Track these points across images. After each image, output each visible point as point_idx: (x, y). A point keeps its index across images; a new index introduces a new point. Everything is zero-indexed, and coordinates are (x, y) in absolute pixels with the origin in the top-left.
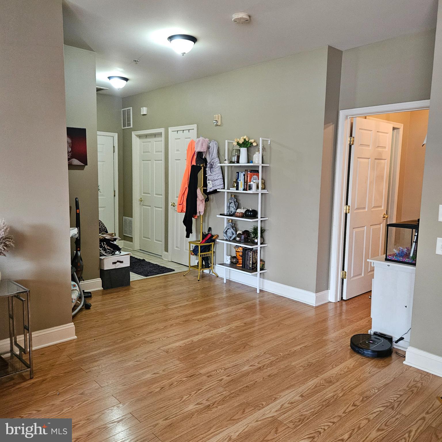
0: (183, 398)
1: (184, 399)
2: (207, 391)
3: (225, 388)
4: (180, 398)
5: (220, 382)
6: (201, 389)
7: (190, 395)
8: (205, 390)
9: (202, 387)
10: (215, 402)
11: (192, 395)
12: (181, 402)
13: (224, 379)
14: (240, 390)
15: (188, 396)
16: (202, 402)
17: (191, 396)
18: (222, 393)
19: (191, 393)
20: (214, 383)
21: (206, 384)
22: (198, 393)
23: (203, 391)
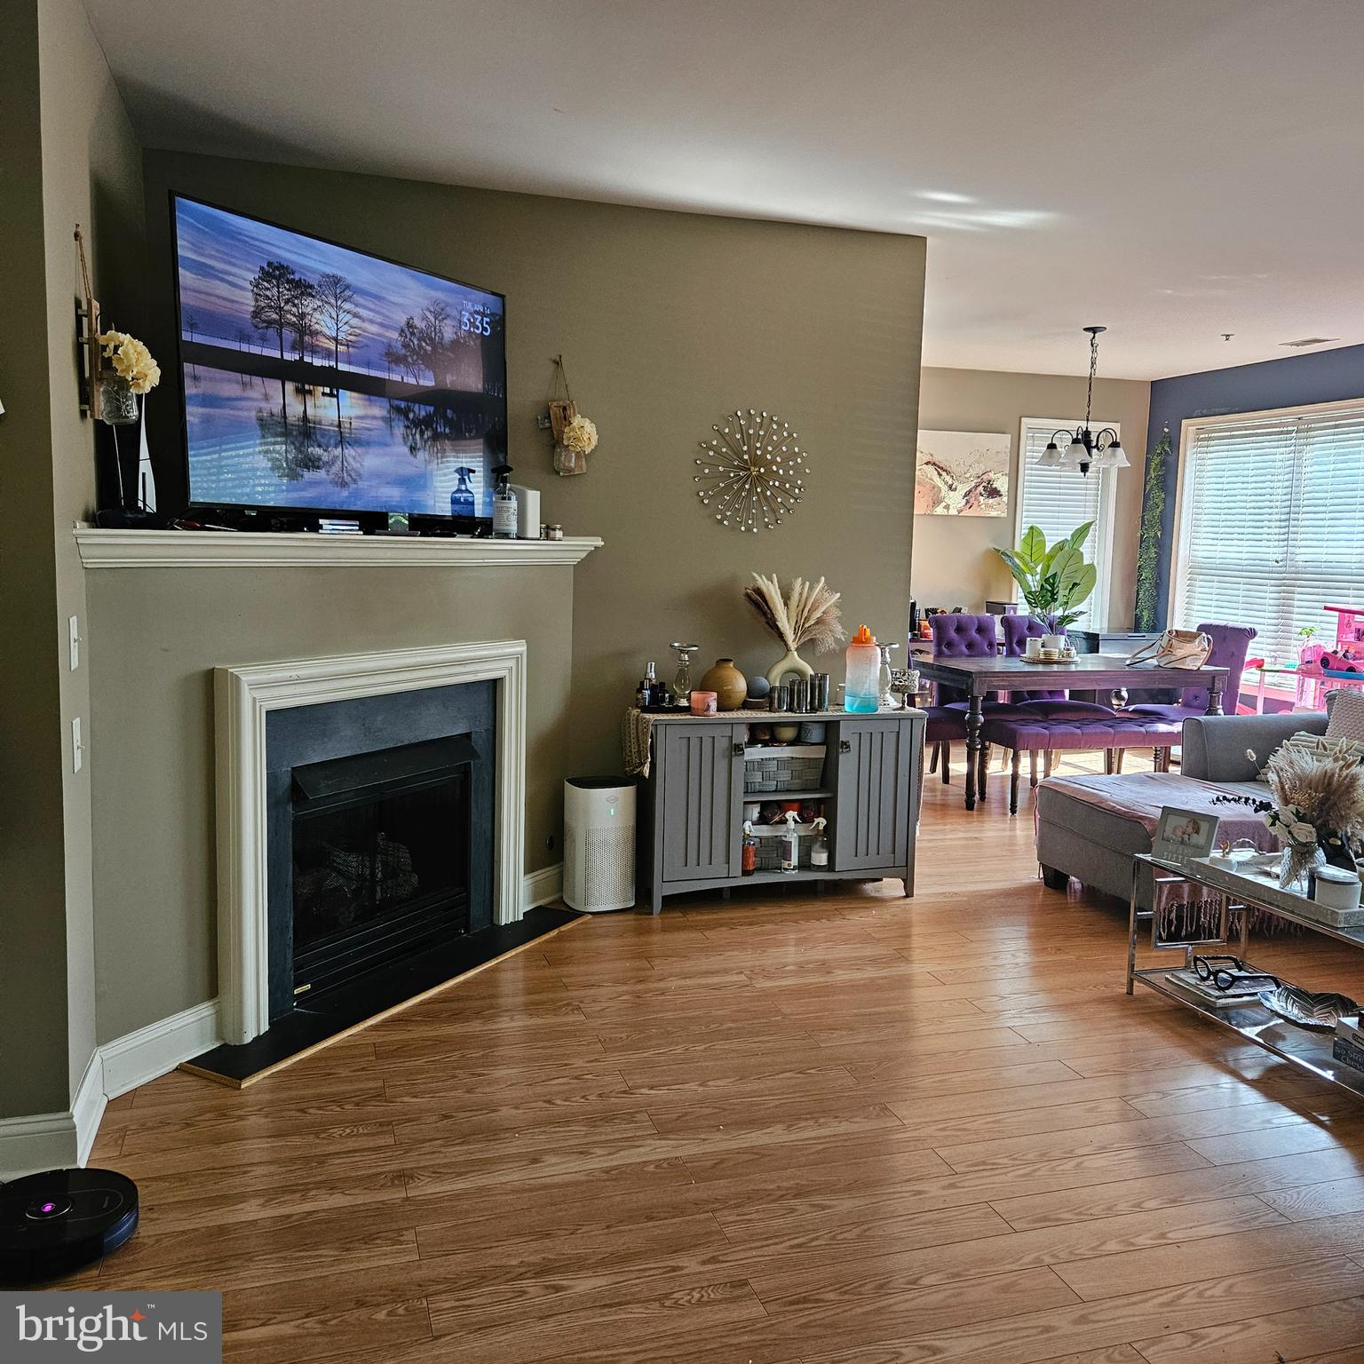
0: (859, 1235)
1: (857, 1231)
2: (777, 1237)
3: (720, 1232)
4: (868, 1237)
5: (719, 1253)
6: (792, 1247)
7: (833, 1238)
8: (781, 1243)
9: (788, 1251)
10: (774, 1201)
11: (830, 1235)
12: (870, 1225)
13: (699, 1260)
14: (683, 1214)
15: (842, 1237)
16: (809, 1209)
17: (833, 1234)
18: (739, 1218)
19: (828, 1242)
20: (741, 1257)
21: (769, 1258)
22: (807, 1237)
23: (789, 1240)
